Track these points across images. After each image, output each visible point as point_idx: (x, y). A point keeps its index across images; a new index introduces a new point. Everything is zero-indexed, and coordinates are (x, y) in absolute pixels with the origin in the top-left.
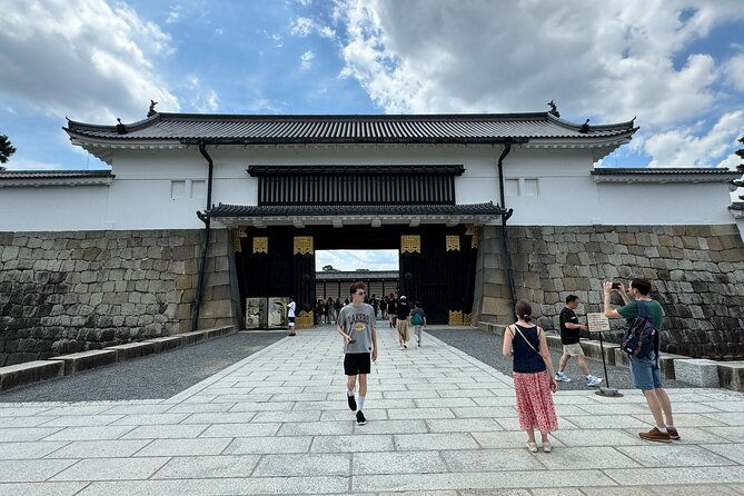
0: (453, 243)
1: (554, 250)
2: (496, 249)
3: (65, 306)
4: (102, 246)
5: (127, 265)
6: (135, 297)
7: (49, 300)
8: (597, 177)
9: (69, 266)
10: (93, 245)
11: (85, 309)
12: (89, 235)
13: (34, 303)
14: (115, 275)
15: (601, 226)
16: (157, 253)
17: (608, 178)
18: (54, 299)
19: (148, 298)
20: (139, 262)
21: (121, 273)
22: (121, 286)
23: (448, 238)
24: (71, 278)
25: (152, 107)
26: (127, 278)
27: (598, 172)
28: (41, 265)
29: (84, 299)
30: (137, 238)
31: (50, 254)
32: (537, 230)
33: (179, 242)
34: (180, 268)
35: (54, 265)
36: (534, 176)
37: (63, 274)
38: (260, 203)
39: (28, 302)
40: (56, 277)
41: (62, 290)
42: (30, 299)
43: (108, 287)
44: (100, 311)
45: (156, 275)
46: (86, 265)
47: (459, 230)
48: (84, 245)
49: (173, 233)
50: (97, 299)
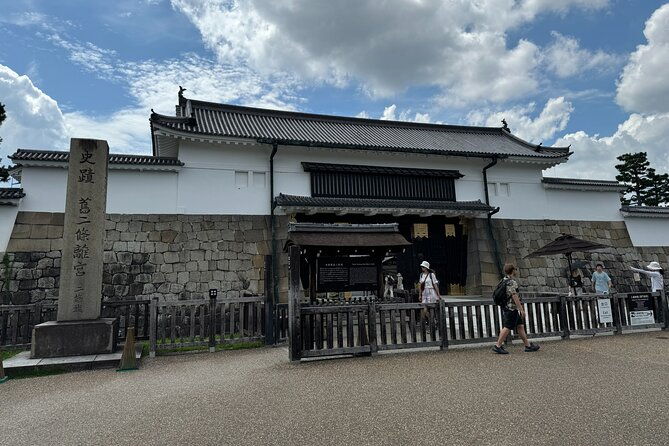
0: (450, 231)
1: (522, 238)
2: (485, 236)
3: (155, 285)
4: (177, 228)
5: (205, 246)
6: (219, 275)
7: (138, 279)
8: (546, 185)
9: (149, 248)
10: (168, 227)
11: (176, 287)
12: (162, 218)
13: (124, 282)
14: (196, 256)
15: (549, 221)
16: (231, 235)
17: (553, 186)
18: (143, 278)
19: (231, 276)
20: (216, 244)
21: (201, 254)
22: (204, 266)
23: (447, 226)
24: (154, 259)
25: (180, 93)
26: (208, 258)
27: (546, 180)
28: (120, 246)
29: (172, 278)
30: (209, 222)
31: (126, 236)
32: (510, 222)
33: (249, 226)
34: (253, 249)
35: (135, 247)
36: (505, 181)
37: (145, 255)
38: (313, 195)
39: (118, 281)
40: (139, 258)
41: (149, 270)
42: (119, 278)
43: (192, 266)
44: (190, 289)
45: (233, 256)
46: (166, 247)
47: (454, 221)
48: (159, 227)
49: (242, 218)
50: (184, 278)
